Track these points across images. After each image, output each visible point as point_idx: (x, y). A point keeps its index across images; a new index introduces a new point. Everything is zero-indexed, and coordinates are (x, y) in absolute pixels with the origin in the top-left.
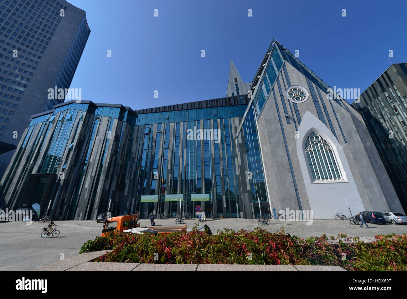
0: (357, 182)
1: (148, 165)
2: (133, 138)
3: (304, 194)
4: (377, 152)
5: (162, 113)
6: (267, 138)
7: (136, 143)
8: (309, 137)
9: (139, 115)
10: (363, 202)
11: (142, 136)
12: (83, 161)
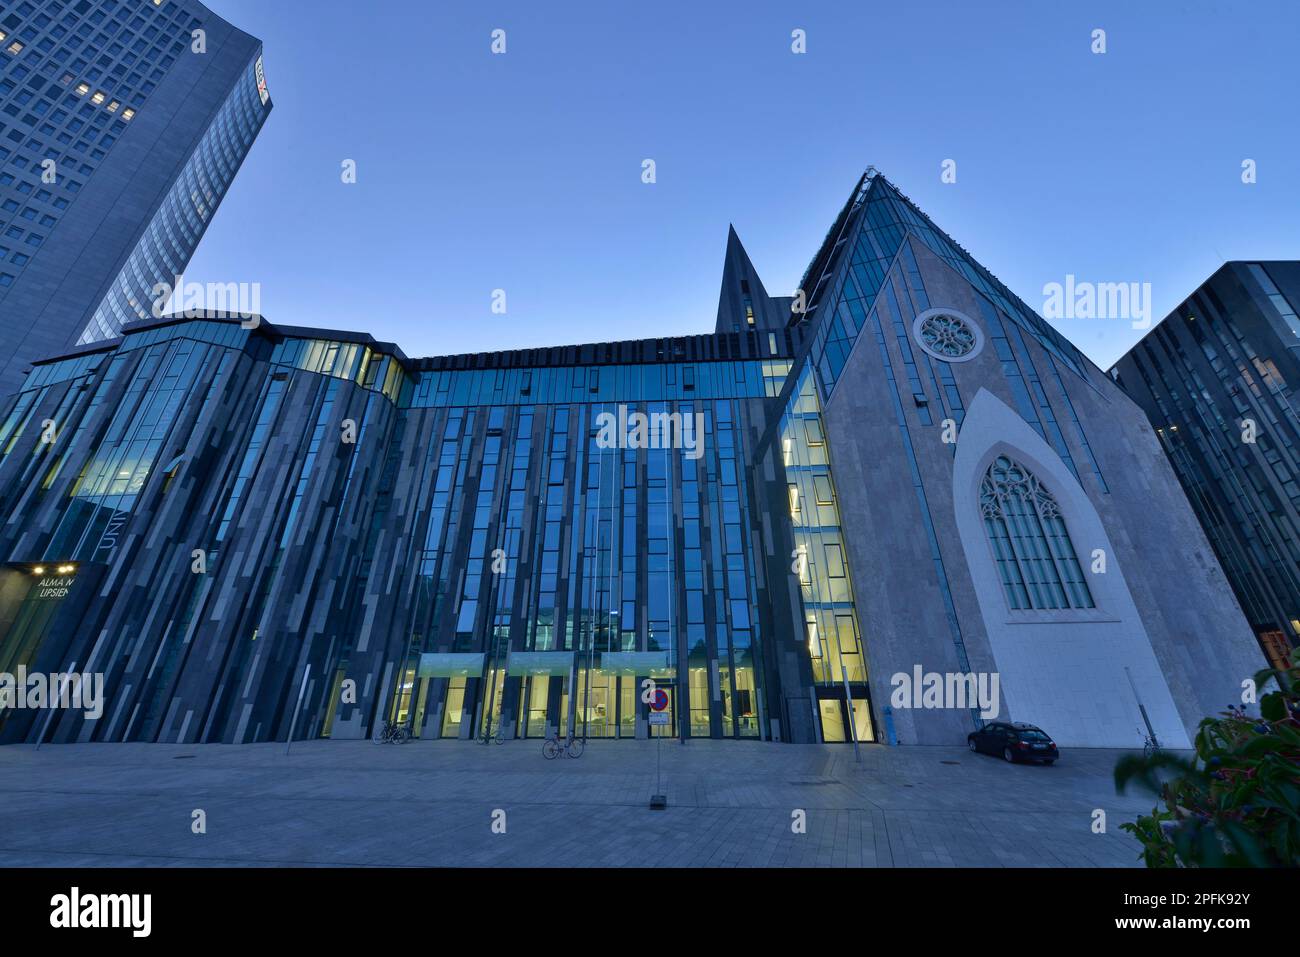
0: (1149, 621)
1: (449, 547)
2: (402, 449)
3: (983, 658)
4: (1199, 525)
5: (508, 371)
6: (858, 467)
7: (413, 468)
8: (992, 470)
9: (427, 375)
10: (1172, 688)
11: (435, 447)
12: (212, 522)
